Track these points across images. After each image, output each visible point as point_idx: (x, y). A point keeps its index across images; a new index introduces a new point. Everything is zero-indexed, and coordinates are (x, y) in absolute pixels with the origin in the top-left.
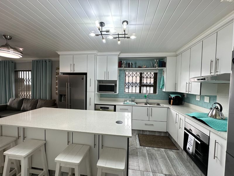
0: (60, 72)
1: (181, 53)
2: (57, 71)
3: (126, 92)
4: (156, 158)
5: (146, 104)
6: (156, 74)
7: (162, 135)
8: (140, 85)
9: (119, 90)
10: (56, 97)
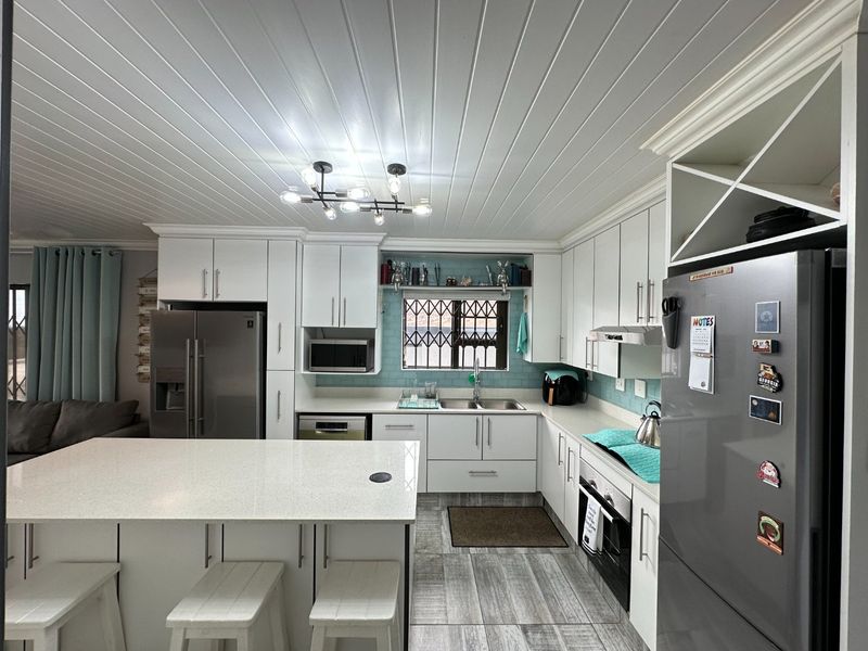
0: (159, 298)
1: (573, 246)
2: (142, 291)
3: (408, 364)
4: (498, 581)
5: (473, 406)
6: (502, 306)
7: (525, 503)
8: (454, 339)
9: (383, 358)
10: (144, 392)
